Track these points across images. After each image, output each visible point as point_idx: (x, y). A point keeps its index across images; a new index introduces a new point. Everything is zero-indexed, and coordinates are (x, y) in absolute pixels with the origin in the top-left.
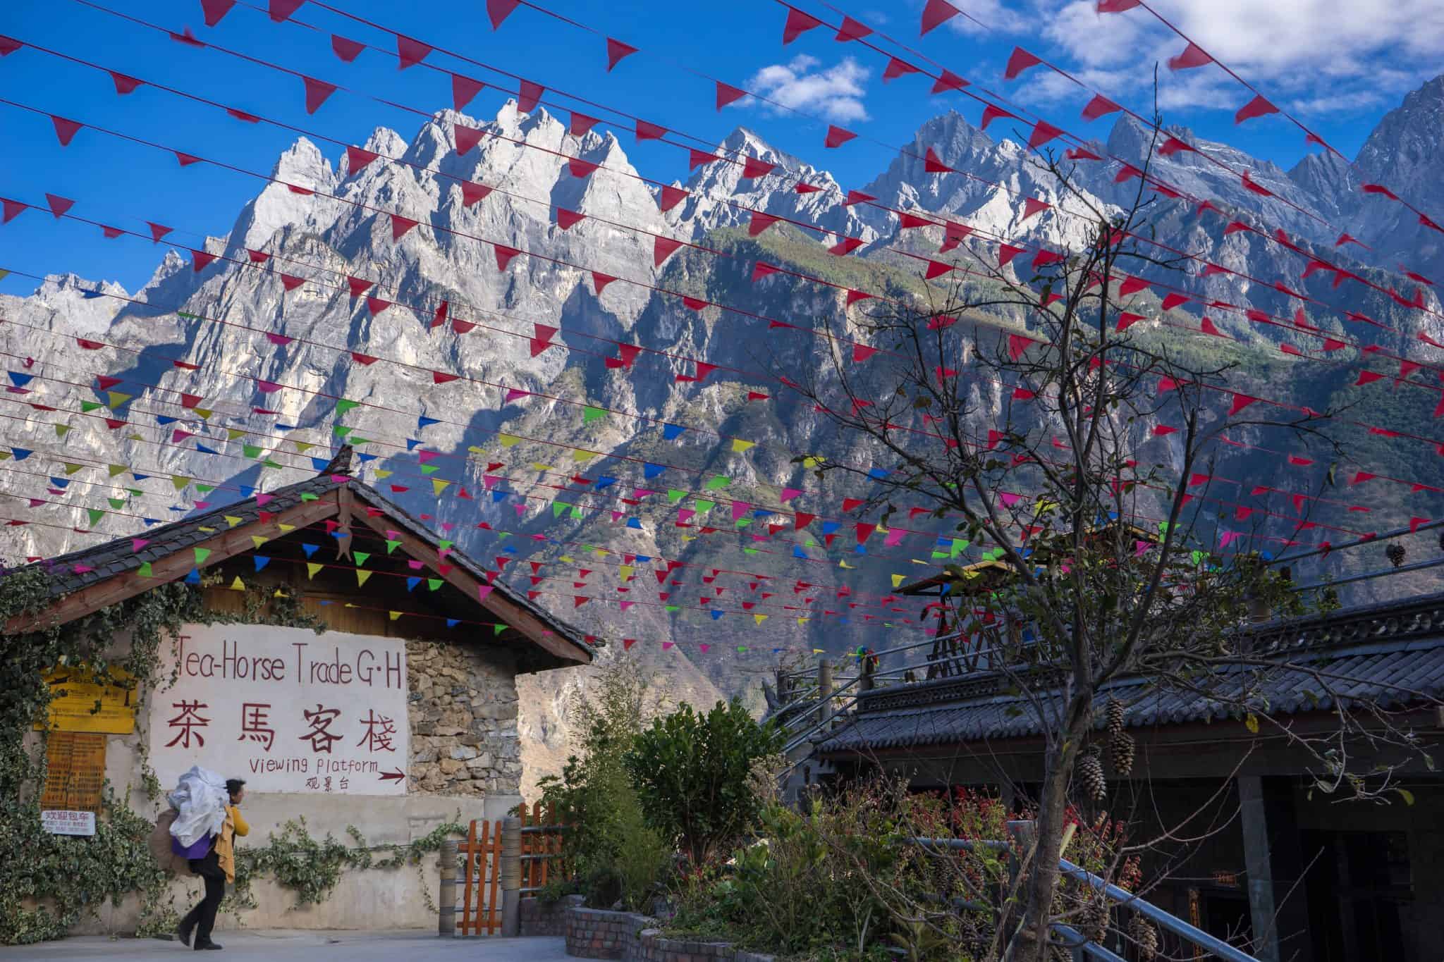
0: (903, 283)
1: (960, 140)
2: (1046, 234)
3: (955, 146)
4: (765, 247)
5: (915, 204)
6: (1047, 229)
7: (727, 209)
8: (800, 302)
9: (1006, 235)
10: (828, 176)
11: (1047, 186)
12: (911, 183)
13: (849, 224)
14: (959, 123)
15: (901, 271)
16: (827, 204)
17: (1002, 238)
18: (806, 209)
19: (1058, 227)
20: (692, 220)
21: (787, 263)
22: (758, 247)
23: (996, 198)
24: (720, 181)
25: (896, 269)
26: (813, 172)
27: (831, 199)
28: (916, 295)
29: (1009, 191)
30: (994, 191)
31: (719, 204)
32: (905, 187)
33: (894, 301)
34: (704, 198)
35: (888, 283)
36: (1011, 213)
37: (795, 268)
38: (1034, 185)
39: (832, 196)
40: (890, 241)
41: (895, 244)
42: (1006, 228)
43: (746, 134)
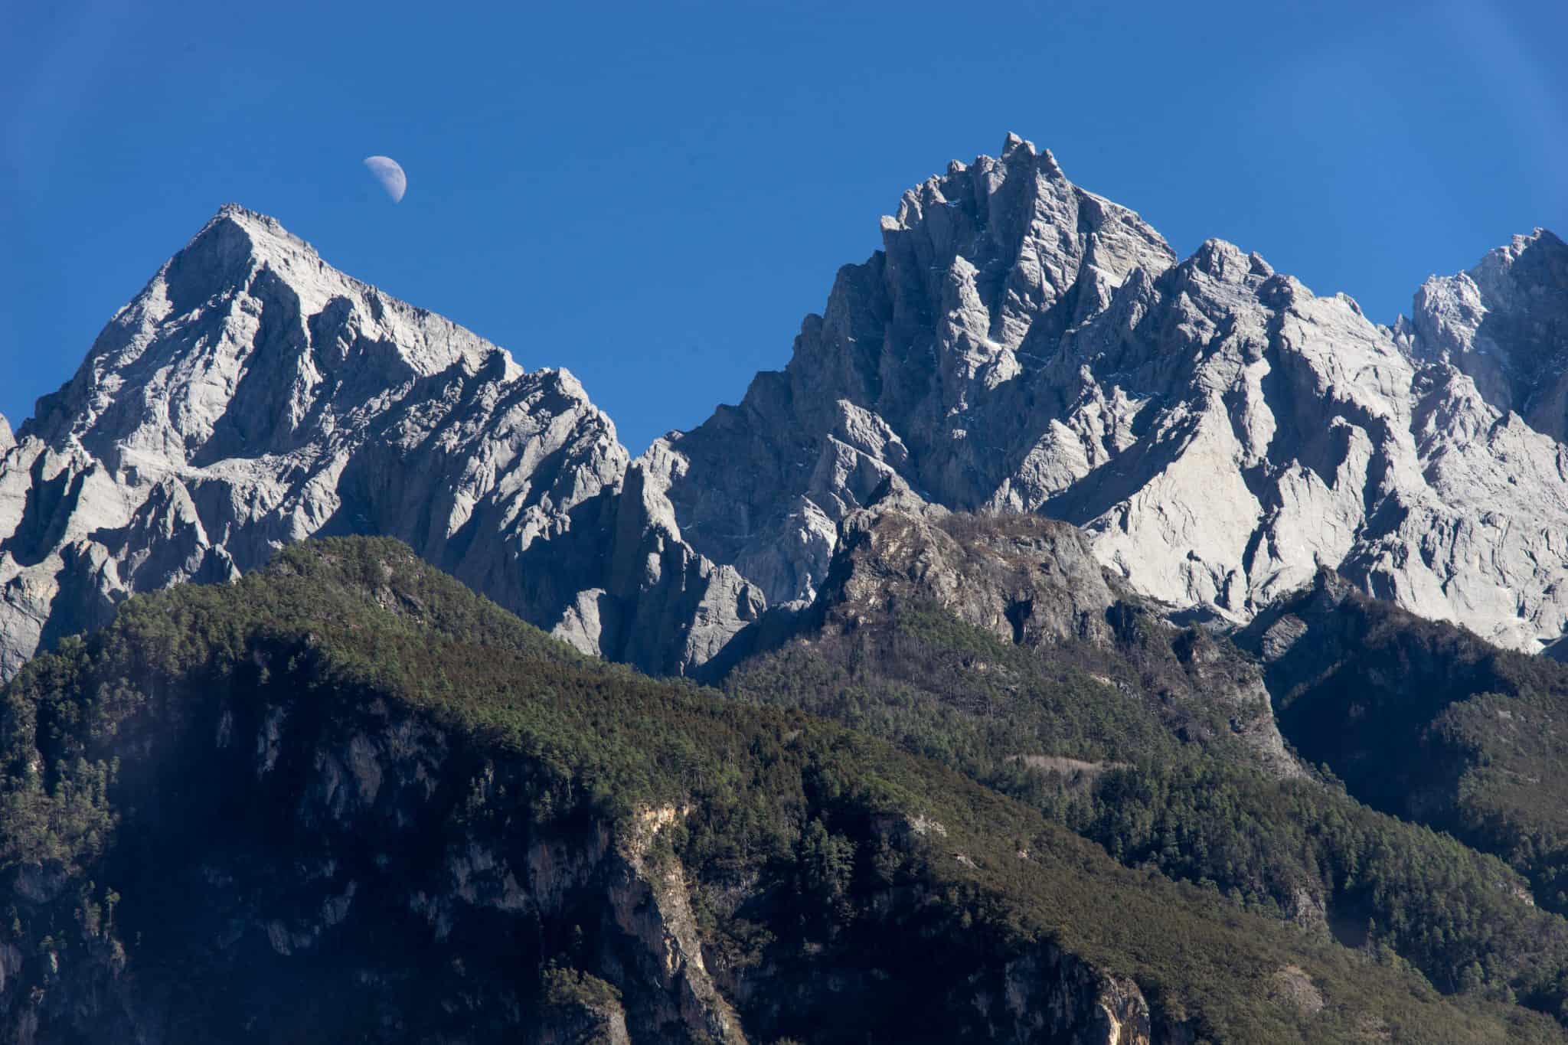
0: (870, 780)
1: (1051, 242)
2: (1386, 584)
3: (1030, 265)
4: (341, 656)
5: (898, 482)
6: (1387, 564)
7: (191, 516)
8: (483, 861)
9: (1237, 594)
10: (570, 384)
11: (1378, 407)
12: (871, 401)
13: (654, 560)
14: (1043, 185)
15: (859, 738)
16: (568, 488)
17: (1223, 601)
18: (488, 510)
19: (1428, 557)
20: (54, 563)
21: (427, 716)
22: (315, 653)
23: (1194, 451)
24: (162, 408)
25: (836, 728)
26: (513, 372)
27: (583, 471)
28: (919, 825)
29: (1241, 432)
30: (1188, 429)
31: (159, 498)
32: (855, 415)
33: (837, 849)
34: (101, 475)
35: (813, 787)
36: (1251, 508)
37: (457, 734)
38: (1330, 404)
39: (585, 457)
40: (812, 621)
41: (830, 630)
42: (1236, 563)
43: (254, 230)
